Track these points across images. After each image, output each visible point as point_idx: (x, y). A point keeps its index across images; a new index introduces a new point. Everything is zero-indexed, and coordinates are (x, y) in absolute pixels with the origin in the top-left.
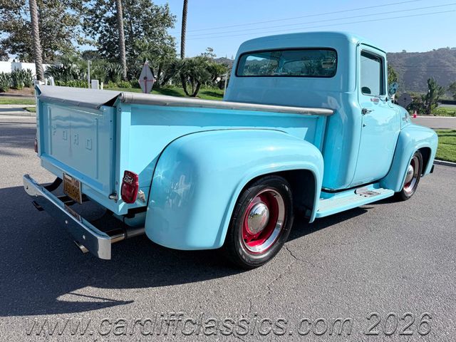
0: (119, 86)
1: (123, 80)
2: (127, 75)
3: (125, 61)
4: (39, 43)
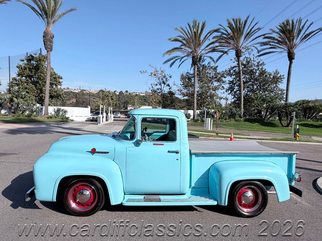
0: (236, 121)
1: (240, 117)
2: (244, 114)
3: (242, 106)
4: (195, 101)
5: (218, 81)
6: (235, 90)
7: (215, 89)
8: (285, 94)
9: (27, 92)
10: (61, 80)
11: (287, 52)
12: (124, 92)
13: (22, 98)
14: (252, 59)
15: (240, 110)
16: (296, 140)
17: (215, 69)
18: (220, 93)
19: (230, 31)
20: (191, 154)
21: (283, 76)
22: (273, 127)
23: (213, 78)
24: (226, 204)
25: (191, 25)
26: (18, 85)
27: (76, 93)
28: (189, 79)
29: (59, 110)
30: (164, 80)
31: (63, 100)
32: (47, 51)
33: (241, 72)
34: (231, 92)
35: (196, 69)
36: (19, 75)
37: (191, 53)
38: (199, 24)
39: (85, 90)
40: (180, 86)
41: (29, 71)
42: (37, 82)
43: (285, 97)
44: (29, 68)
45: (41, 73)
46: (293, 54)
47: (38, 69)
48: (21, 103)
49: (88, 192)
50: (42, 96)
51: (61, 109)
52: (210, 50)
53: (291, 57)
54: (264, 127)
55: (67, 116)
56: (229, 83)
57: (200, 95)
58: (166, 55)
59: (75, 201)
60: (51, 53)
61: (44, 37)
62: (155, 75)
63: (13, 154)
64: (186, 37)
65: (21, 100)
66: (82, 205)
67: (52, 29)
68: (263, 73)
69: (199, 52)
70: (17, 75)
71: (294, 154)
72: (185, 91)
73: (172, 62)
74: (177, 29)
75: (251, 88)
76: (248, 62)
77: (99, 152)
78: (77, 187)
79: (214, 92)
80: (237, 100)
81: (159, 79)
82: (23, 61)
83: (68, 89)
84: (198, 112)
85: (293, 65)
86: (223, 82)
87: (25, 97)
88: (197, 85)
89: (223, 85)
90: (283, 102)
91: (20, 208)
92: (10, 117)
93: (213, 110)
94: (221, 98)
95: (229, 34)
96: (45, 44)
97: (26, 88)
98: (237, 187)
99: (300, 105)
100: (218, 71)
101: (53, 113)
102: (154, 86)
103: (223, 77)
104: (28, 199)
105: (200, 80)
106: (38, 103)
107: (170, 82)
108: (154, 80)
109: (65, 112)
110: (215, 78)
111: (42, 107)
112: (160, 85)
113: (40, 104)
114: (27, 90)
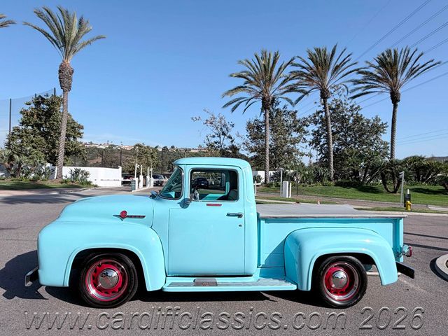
0: (323, 185)
1: (330, 180)
2: (334, 176)
3: (332, 165)
4: (268, 158)
5: (298, 130)
6: (321, 143)
7: (294, 142)
8: (390, 148)
9: (34, 147)
10: (81, 131)
11: (389, 91)
12: (169, 147)
13: (26, 155)
14: (343, 102)
15: (329, 170)
16: (406, 210)
17: (294, 114)
18: (300, 147)
19: (312, 64)
20: (259, 219)
21: (386, 124)
22: (375, 193)
23: (290, 126)
24: (309, 289)
25: (260, 56)
26: (21, 137)
27: (101, 149)
28: (259, 128)
29: (77, 172)
30: (224, 129)
31: (83, 159)
32: (64, 91)
33: (329, 119)
34: (315, 146)
35: (268, 115)
36: (23, 123)
37: (260, 93)
38: (270, 55)
39: (114, 146)
40: (246, 138)
41: (38, 117)
42: (49, 133)
43: (389, 152)
44: (38, 115)
45: (54, 121)
46: (398, 94)
47: (51, 115)
48: (25, 162)
49: (114, 274)
50: (55, 153)
51: (80, 170)
52: (286, 89)
53: (395, 99)
54: (362, 194)
55: (88, 180)
56: (313, 135)
57: (273, 150)
58: (226, 97)
59: (95, 285)
60: (69, 94)
61: (60, 71)
62: (212, 123)
63: (10, 229)
64: (253, 72)
65: (25, 157)
66: (105, 293)
67: (71, 62)
68: (358, 119)
69: (271, 92)
70: (21, 123)
71: (401, 218)
72: (253, 144)
73: (234, 105)
74: (240, 62)
75: (342, 141)
76: (338, 106)
77: (131, 217)
78: (99, 266)
79: (292, 146)
80: (324, 157)
81: (217, 128)
82: (29, 104)
83: (91, 143)
84: (271, 173)
85: (398, 109)
86: (305, 132)
87: (30, 154)
88: (269, 137)
89: (304, 136)
90: (386, 159)
91: (16, 298)
92: (8, 182)
93: (292, 171)
94: (302, 155)
95: (311, 69)
96: (60, 81)
97: (32, 142)
98: (323, 263)
99: (411, 163)
100: (297, 118)
101: (69, 176)
102: (210, 138)
103: (304, 125)
104: (29, 284)
105: (274, 130)
106: (48, 162)
107: (232, 133)
108: (211, 131)
109: (87, 174)
110: (294, 127)
111: (53, 167)
112: (219, 136)
113: (51, 163)
114: (34, 144)
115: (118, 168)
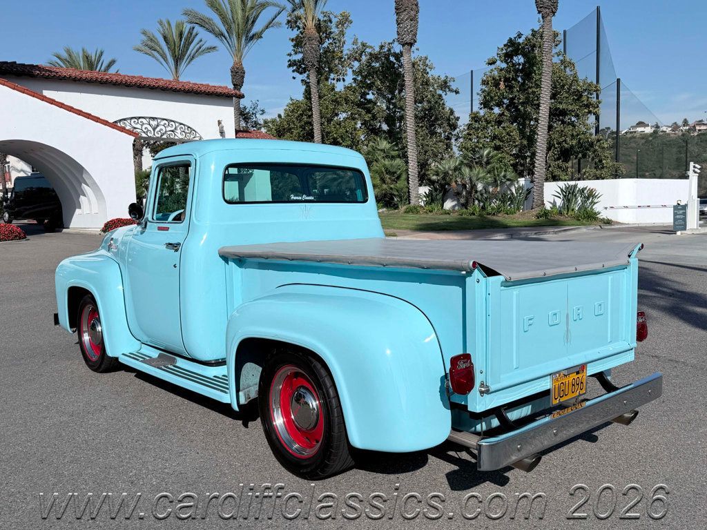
9: (497, 148)
13: (481, 165)
29: (569, 193)
32: (543, 17)
36: (486, 104)
44: (507, 80)
48: (477, 180)
51: (575, 186)
65: (480, 170)
70: (481, 104)
82: (494, 63)
87: (488, 163)
92: (452, 218)
97: (494, 138)
101: (559, 201)
106: (522, 175)
109: (592, 196)
111: (530, 186)
114: (498, 143)
115: (687, 177)
